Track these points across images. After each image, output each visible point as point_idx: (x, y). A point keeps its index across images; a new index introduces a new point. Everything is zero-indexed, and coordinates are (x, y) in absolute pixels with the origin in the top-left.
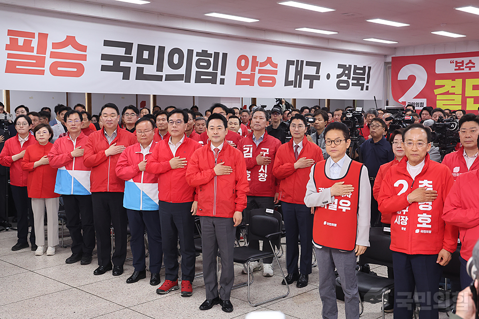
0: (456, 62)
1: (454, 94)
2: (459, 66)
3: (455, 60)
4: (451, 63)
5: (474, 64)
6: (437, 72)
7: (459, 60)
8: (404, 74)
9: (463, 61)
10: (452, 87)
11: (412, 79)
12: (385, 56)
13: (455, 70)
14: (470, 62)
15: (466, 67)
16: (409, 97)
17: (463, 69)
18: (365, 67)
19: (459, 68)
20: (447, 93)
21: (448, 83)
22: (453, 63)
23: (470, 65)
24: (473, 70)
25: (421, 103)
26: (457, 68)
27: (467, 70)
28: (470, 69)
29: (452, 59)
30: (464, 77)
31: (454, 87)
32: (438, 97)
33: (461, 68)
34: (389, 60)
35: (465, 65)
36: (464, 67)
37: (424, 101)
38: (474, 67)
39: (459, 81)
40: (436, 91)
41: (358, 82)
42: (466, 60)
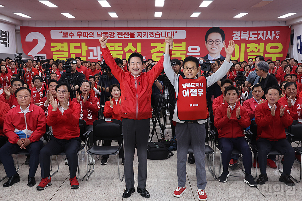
0: (63, 32)
1: (63, 51)
2: (65, 35)
3: (62, 31)
4: (60, 33)
5: (74, 34)
6: (52, 38)
7: (65, 31)
8: (30, 38)
9: (67, 32)
10: (62, 47)
11: (35, 42)
12: (15, 25)
13: (63, 37)
14: (71, 33)
15: (69, 36)
16: (35, 53)
17: (68, 37)
18: (6, 31)
19: (65, 36)
20: (59, 51)
21: (59, 45)
22: (61, 33)
23: (71, 35)
24: (73, 38)
25: (43, 56)
26: (64, 36)
27: (70, 38)
28: (72, 37)
29: (61, 31)
30: (69, 41)
31: (63, 47)
32: (54, 53)
33: (66, 36)
34: (18, 28)
35: (68, 35)
36: (68, 36)
37: (45, 55)
38: (74, 36)
39: (65, 44)
40: (52, 49)
41: (4, 41)
42: (69, 32)
